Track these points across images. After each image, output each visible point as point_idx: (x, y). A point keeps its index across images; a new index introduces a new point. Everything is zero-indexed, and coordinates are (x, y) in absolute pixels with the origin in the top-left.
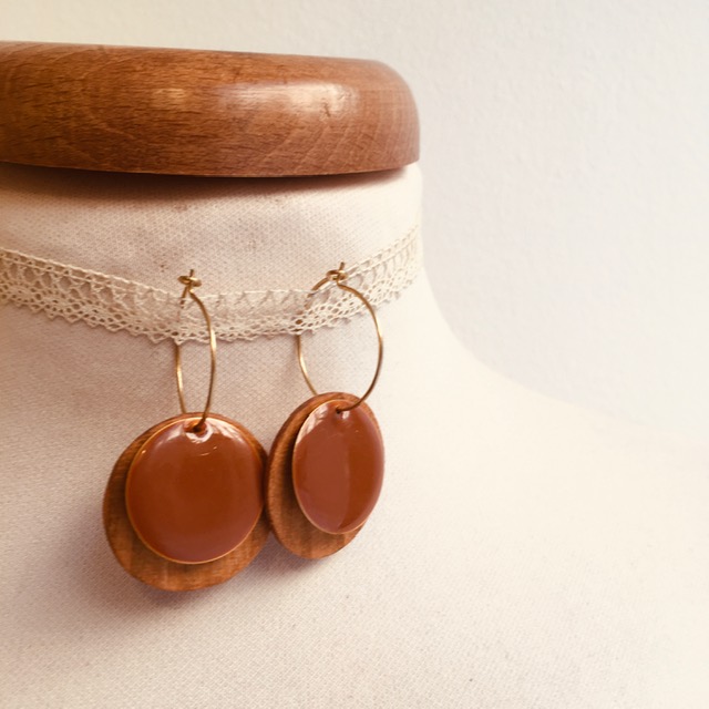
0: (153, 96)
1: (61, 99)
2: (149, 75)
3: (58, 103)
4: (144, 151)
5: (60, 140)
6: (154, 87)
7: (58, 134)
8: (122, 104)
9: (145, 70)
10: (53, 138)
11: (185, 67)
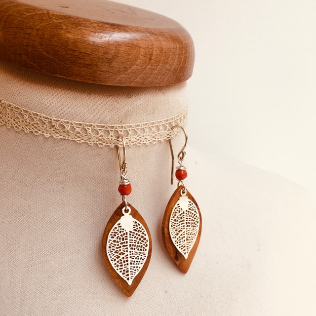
0: (69, 43)
1: (26, 36)
3: (24, 38)
4: (62, 67)
7: (22, 52)
9: (67, 29)
11: (86, 30)
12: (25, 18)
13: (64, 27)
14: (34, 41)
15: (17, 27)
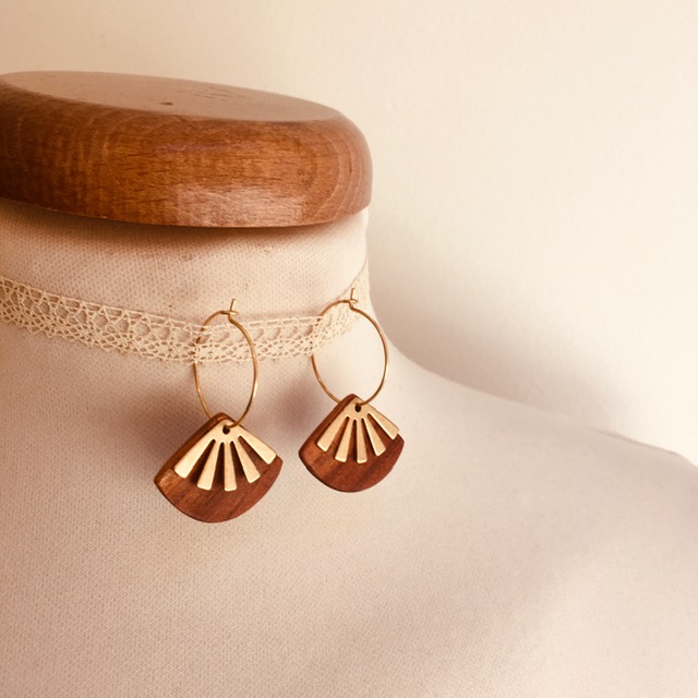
1: (167, 167)
4: (238, 209)
5: (166, 203)
6: (245, 158)
7: (164, 197)
8: (221, 173)
9: (234, 143)
10: (160, 200)
12: (151, 135)
13: (228, 141)
14: (183, 174)
15: (141, 154)
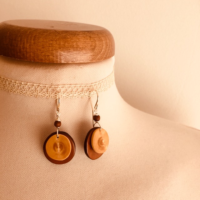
0: (74, 44)
1: (50, 45)
2: (72, 39)
3: (50, 47)
4: (72, 58)
5: (50, 56)
8: (67, 47)
9: (71, 38)
11: (79, 36)
12: (46, 36)
14: (55, 47)
15: (43, 42)
